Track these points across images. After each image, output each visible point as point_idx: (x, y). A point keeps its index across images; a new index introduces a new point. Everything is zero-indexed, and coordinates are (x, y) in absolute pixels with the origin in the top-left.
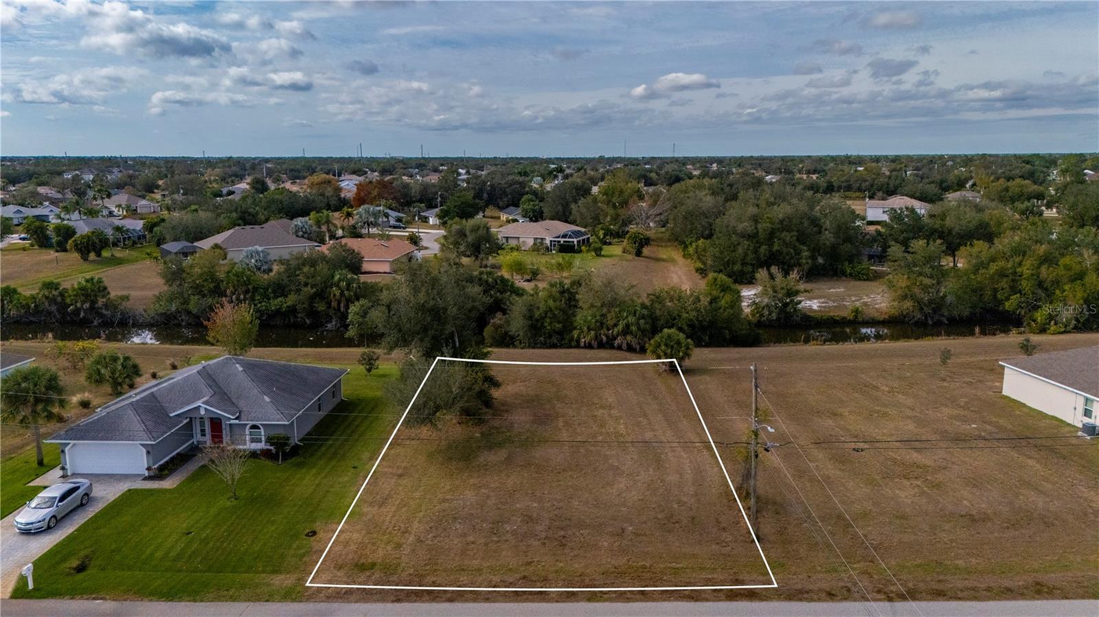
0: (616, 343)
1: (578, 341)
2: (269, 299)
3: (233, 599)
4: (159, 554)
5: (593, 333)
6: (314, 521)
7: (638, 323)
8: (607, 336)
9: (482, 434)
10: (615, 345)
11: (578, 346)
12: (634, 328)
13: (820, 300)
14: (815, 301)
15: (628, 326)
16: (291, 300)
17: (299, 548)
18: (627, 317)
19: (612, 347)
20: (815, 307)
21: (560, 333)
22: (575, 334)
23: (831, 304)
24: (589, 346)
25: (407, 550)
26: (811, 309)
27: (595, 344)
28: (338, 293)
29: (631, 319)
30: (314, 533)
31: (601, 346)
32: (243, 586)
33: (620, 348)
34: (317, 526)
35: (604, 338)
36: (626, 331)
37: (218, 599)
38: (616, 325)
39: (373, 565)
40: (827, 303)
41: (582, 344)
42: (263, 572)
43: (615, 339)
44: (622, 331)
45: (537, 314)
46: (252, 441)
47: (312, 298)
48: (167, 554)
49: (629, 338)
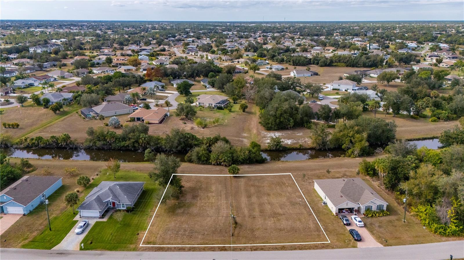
1: (211, 163)
2: (120, 142)
3: (123, 250)
4: (107, 239)
5: (215, 161)
6: (138, 231)
8: (219, 162)
9: (178, 203)
12: (226, 160)
13: (292, 140)
14: (290, 140)
15: (225, 160)
16: (127, 143)
17: (135, 238)
19: (221, 165)
20: (289, 143)
21: (206, 161)
22: (210, 161)
23: (295, 142)
24: (214, 165)
25: (158, 238)
26: (288, 144)
27: (216, 164)
28: (141, 141)
29: (226, 158)
30: (138, 234)
31: (218, 165)
32: (125, 247)
33: (223, 165)
34: (139, 232)
36: (224, 161)
37: (120, 250)
38: (222, 159)
39: (151, 242)
40: (293, 141)
42: (128, 244)
43: (222, 163)
45: (199, 155)
46: (123, 207)
47: (134, 143)
48: (108, 239)
49: (225, 163)
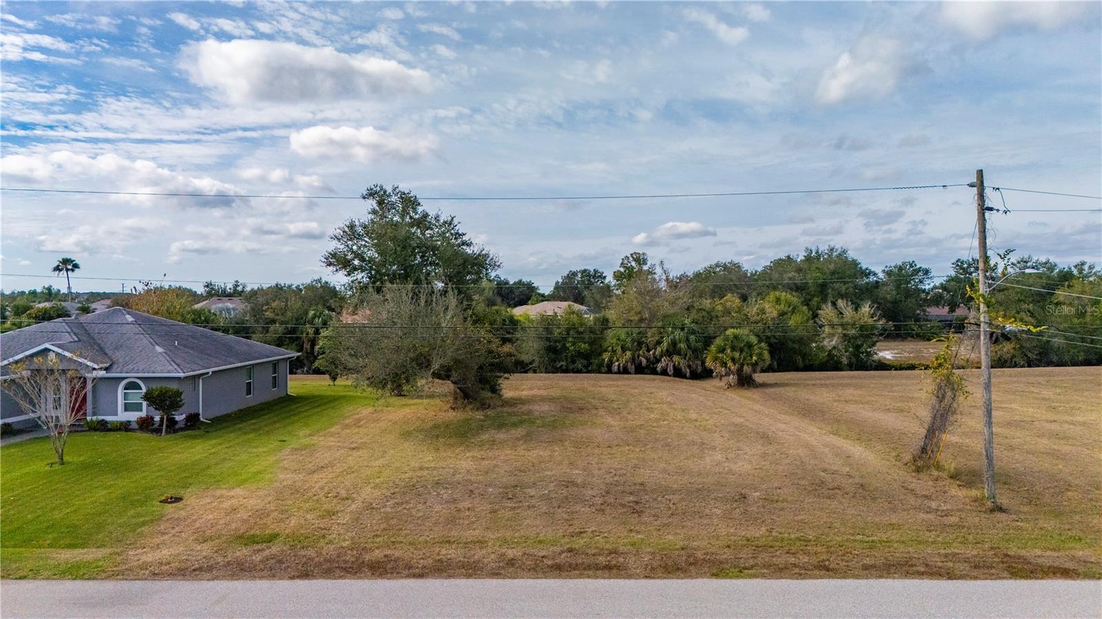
0: (659, 367)
1: (610, 365)
5: (628, 353)
7: (688, 340)
8: (648, 360)
9: (486, 416)
10: (659, 369)
11: (610, 371)
12: (682, 346)
13: (893, 352)
15: (674, 343)
18: (673, 333)
19: (654, 372)
21: (588, 355)
22: (606, 357)
23: (907, 355)
24: (624, 371)
25: (342, 518)
26: (885, 358)
27: (631, 368)
29: (678, 334)
30: (177, 499)
31: (640, 370)
33: (664, 372)
34: (189, 492)
35: (644, 361)
36: (673, 350)
38: (659, 343)
40: (901, 354)
41: (615, 368)
42: (50, 546)
43: (658, 361)
44: (667, 350)
45: (556, 333)
46: (127, 408)
47: (281, 339)
49: (676, 359)
